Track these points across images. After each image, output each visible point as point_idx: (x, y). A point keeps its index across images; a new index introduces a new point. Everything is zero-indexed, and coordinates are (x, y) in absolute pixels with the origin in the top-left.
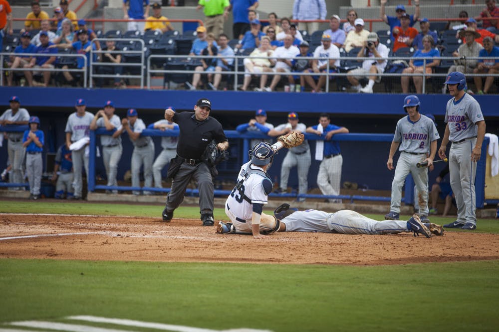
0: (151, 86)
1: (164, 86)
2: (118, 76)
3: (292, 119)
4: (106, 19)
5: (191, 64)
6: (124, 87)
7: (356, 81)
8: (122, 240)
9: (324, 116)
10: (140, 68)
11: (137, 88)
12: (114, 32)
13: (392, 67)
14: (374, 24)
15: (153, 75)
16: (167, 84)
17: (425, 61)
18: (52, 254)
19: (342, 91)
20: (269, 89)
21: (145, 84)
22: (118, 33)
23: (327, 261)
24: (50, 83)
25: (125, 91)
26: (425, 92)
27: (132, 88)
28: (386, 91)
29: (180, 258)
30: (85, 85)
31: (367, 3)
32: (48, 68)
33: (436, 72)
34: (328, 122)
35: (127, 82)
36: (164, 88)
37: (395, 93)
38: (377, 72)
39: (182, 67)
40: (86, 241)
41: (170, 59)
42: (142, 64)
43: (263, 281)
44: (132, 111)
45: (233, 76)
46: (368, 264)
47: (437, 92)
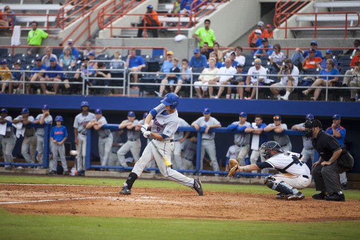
0: (130, 94)
1: (140, 94)
2: (106, 87)
3: (277, 120)
4: (97, 46)
5: (159, 78)
6: (111, 95)
7: (277, 92)
8: (120, 203)
9: (258, 117)
10: (122, 81)
11: (120, 95)
12: (103, 56)
13: (304, 81)
14: (289, 51)
15: (131, 86)
16: (141, 93)
17: (327, 78)
18: (74, 212)
19: (268, 98)
20: (216, 97)
21: (126, 93)
22: (106, 56)
23: (269, 219)
24: (58, 92)
25: (112, 98)
26: (328, 100)
27: (116, 95)
28: (299, 99)
29: (165, 216)
30: (83, 94)
31: (284, 36)
32: (57, 81)
33: (336, 86)
34: (261, 121)
35: (113, 91)
36: (140, 95)
37: (305, 101)
38: (292, 85)
39: (152, 81)
40: (96, 203)
41: (143, 75)
42: (124, 79)
43: (227, 232)
44: (131, 113)
45: (189, 87)
46: (299, 221)
47: (337, 100)
